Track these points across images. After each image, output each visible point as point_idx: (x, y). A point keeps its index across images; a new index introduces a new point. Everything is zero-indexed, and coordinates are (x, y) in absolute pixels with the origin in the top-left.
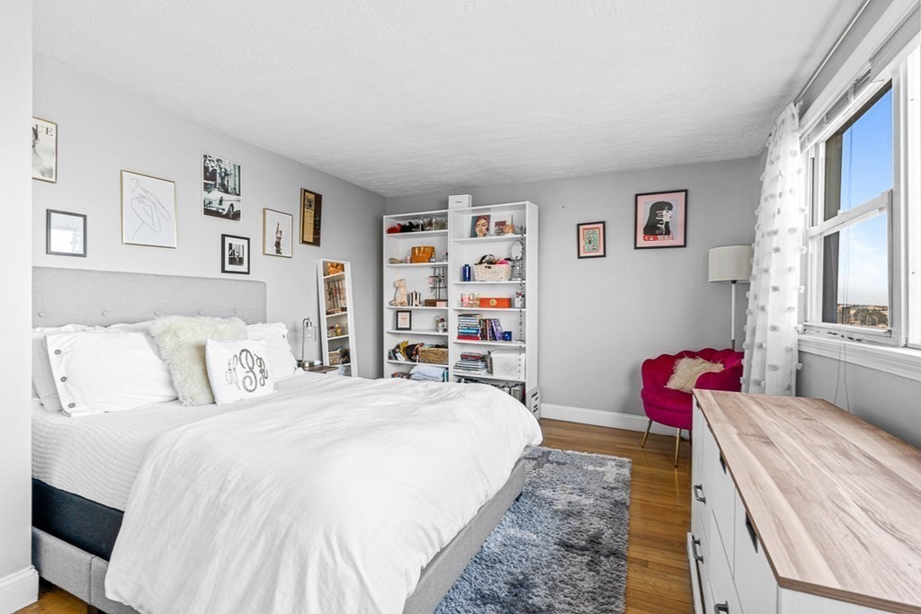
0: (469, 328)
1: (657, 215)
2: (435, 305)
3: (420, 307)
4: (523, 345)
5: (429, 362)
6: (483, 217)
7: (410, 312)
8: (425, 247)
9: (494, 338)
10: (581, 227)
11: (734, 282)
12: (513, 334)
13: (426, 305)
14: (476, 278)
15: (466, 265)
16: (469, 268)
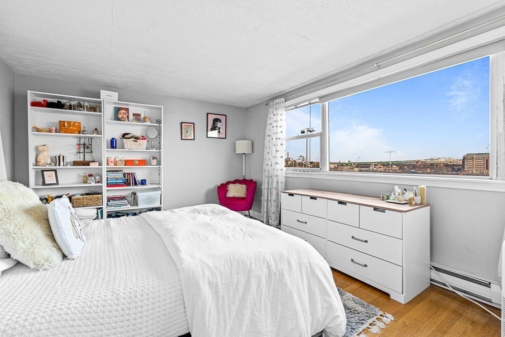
0: (117, 179)
1: (215, 124)
2: (89, 165)
3: (69, 166)
4: (160, 186)
5: (84, 206)
6: (124, 109)
7: (55, 171)
8: (74, 122)
9: (136, 184)
10: (183, 124)
11: (244, 154)
12: (147, 181)
13: (74, 165)
14: (126, 147)
15: (113, 139)
16: (116, 140)
